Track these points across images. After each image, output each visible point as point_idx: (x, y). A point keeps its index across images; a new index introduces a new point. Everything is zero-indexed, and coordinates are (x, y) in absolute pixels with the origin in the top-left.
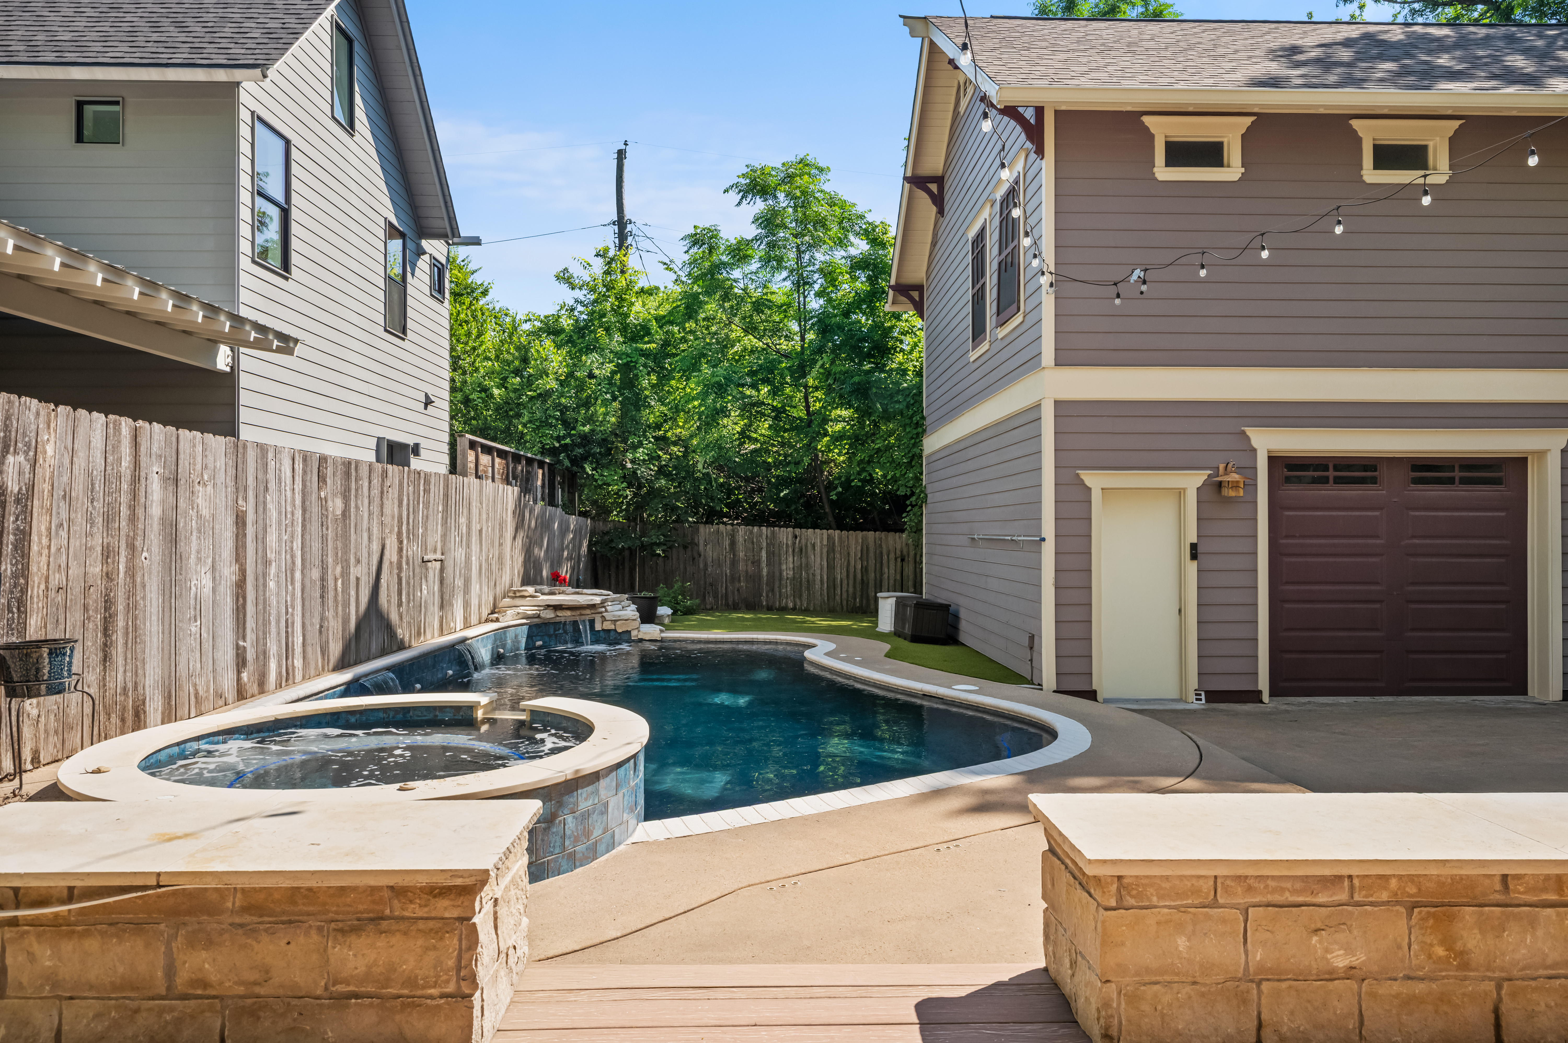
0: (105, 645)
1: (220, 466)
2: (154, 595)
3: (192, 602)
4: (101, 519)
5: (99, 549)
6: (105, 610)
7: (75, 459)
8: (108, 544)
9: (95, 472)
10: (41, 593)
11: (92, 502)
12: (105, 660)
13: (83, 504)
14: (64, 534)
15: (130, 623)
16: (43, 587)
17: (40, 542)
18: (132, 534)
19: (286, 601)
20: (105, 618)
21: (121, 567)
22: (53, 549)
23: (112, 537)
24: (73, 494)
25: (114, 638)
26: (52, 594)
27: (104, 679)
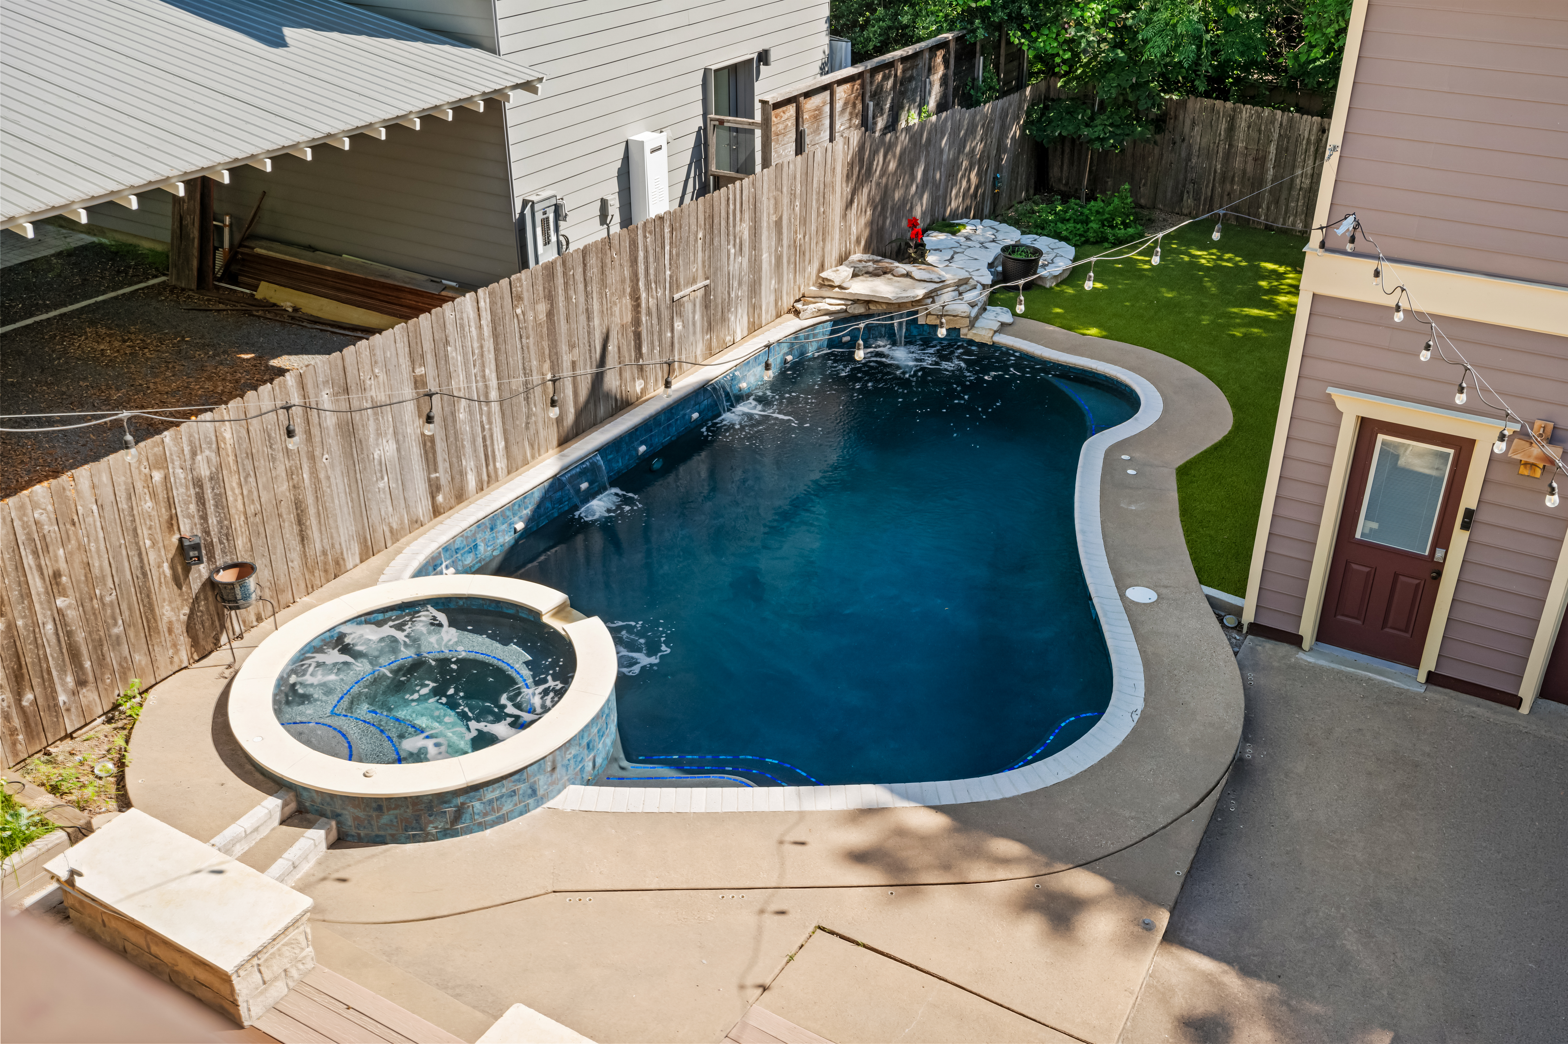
0: (301, 531)
1: (391, 355)
2: (339, 480)
3: (378, 468)
4: (281, 454)
5: (284, 474)
6: (297, 509)
7: (250, 428)
8: (290, 467)
9: (269, 427)
10: (242, 523)
11: (271, 447)
12: (303, 540)
13: (263, 451)
14: (252, 480)
15: (320, 508)
16: (243, 518)
17: (234, 493)
18: (311, 449)
19: (482, 422)
20: (298, 515)
21: (305, 476)
22: (245, 493)
23: (293, 460)
24: (254, 451)
25: (308, 523)
26: (251, 519)
27: (304, 552)
